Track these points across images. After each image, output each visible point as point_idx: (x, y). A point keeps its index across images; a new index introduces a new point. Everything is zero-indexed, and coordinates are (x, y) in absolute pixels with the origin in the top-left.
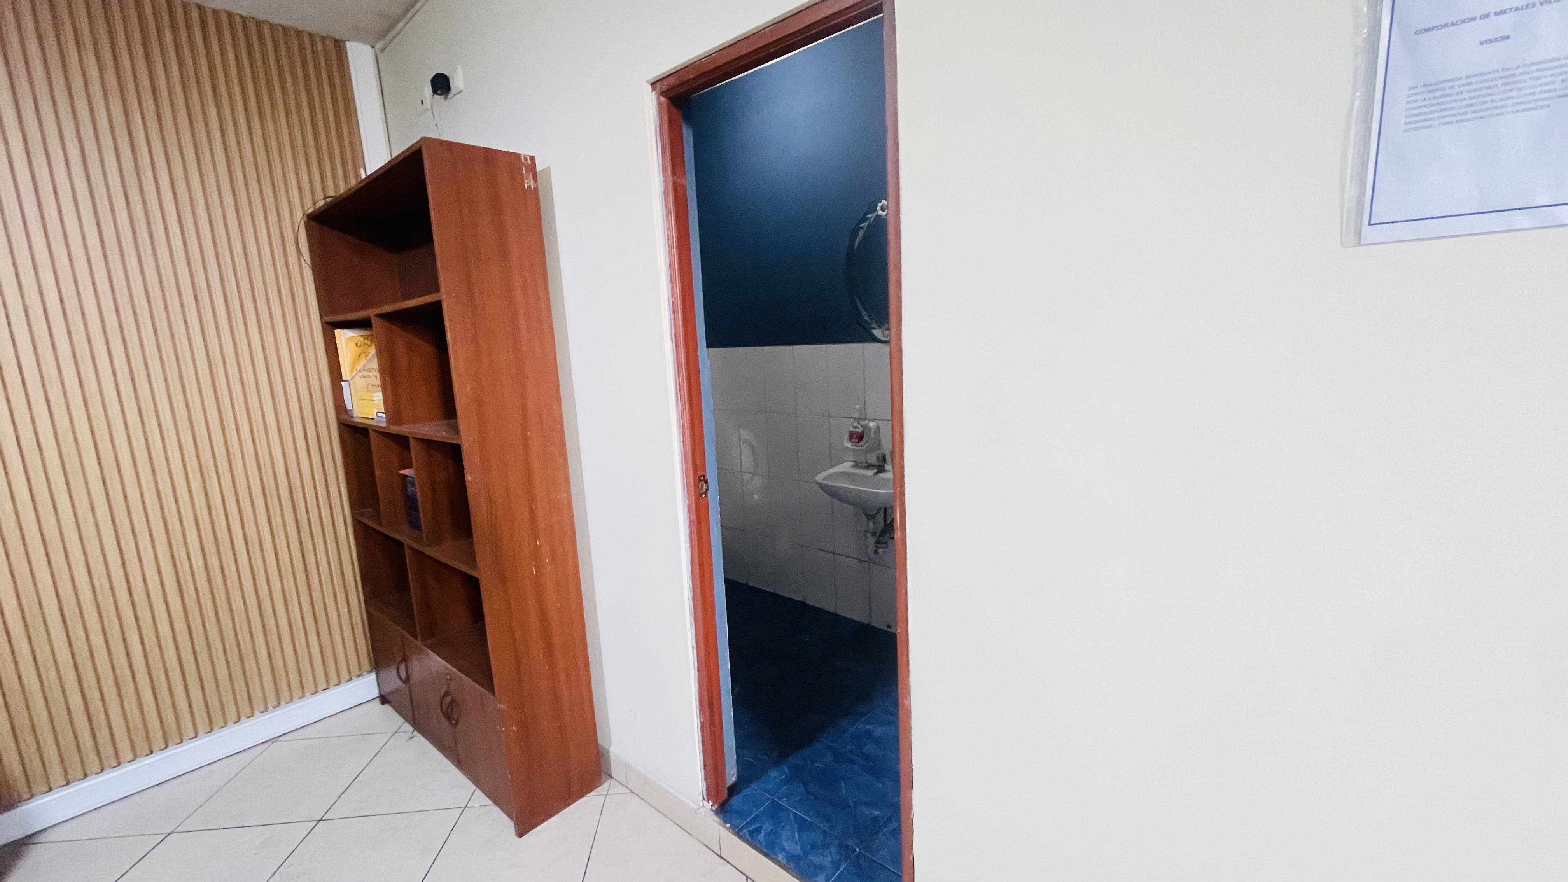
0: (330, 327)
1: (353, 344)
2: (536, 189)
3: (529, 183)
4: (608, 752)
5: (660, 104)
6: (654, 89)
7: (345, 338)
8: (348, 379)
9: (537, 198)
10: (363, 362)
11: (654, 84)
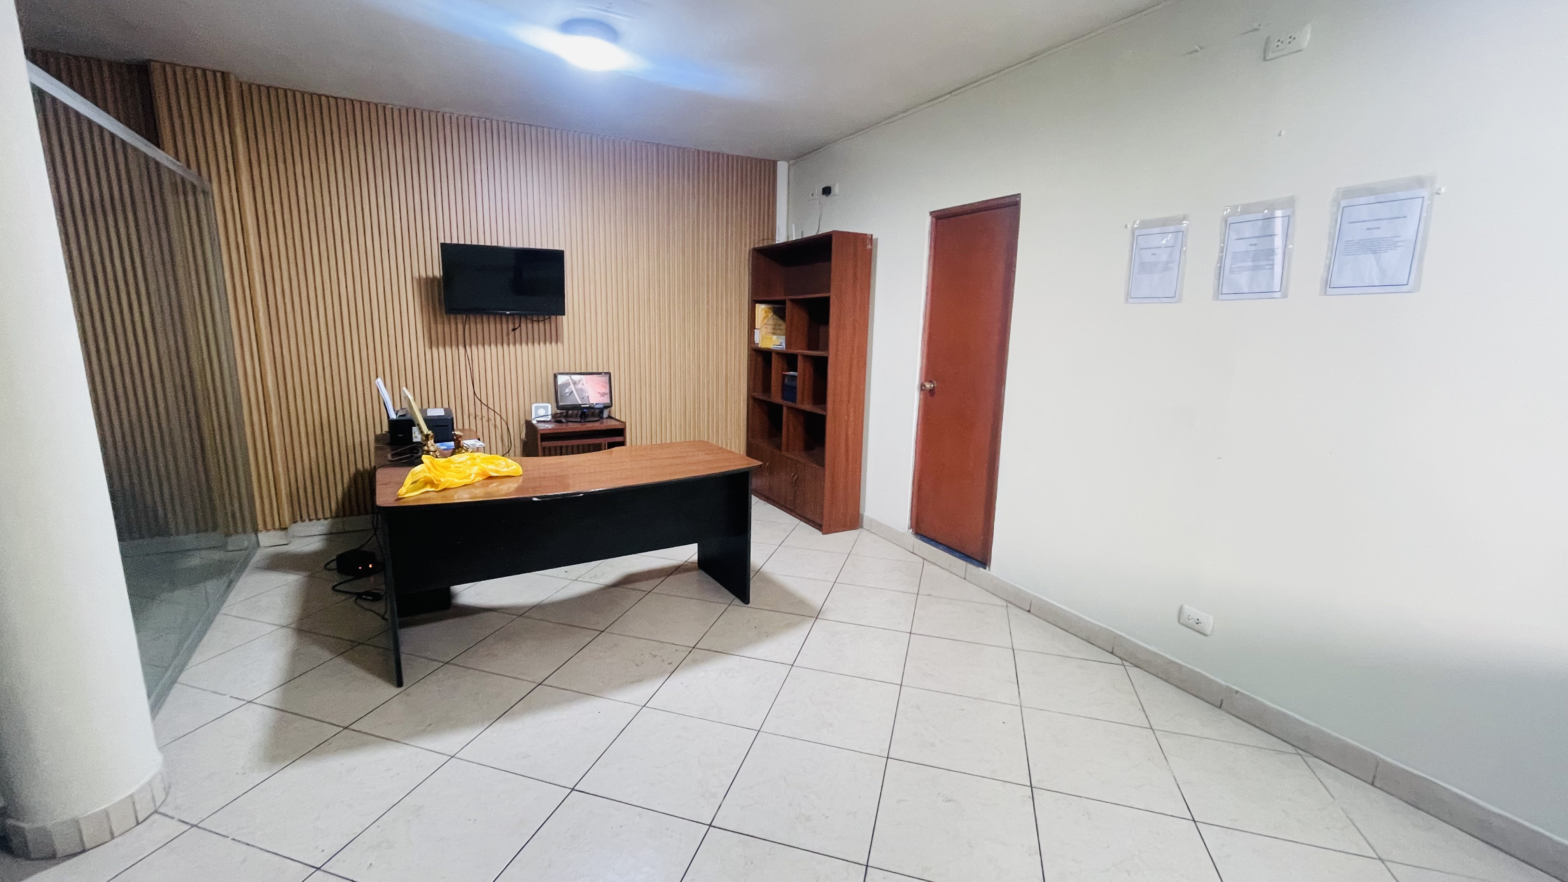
0: (755, 301)
1: (764, 312)
2: (871, 250)
3: (869, 247)
4: (863, 515)
5: (932, 221)
6: (931, 215)
7: (761, 309)
8: (759, 327)
9: (871, 255)
10: (766, 320)
11: (931, 213)
